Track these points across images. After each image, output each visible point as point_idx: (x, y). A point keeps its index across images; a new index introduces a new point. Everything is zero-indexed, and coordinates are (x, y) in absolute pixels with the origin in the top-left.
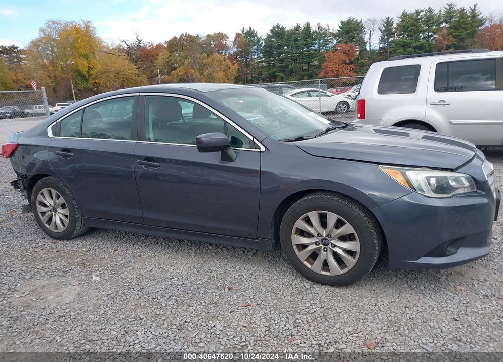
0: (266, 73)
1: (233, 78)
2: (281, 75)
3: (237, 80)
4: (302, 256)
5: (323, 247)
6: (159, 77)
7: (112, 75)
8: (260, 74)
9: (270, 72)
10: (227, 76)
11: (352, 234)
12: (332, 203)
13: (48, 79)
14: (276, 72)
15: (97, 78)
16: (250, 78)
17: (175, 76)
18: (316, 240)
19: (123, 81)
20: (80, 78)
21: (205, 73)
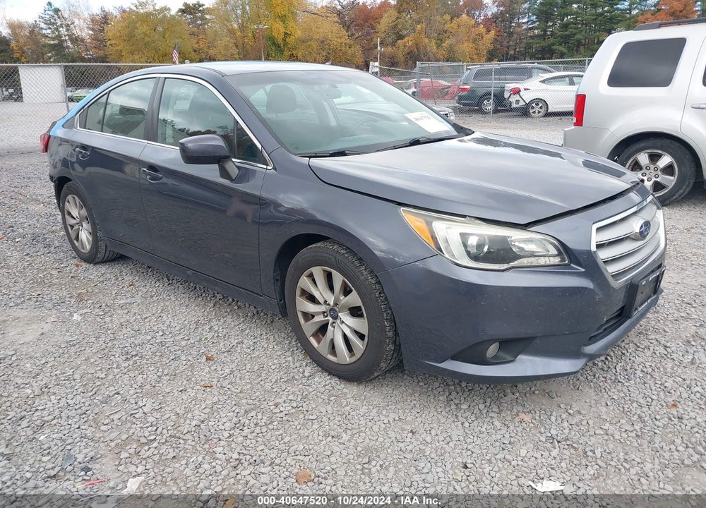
0: (537, 45)
1: (485, 52)
2: (562, 49)
3: (492, 55)
4: (309, 328)
5: (331, 320)
6: (379, 48)
7: (314, 45)
8: (529, 46)
9: (543, 44)
10: (476, 49)
11: (359, 308)
12: (335, 258)
13: (234, 48)
14: (554, 44)
15: (295, 48)
16: (512, 52)
17: (401, 47)
18: (323, 308)
19: (329, 54)
20: (274, 48)
21: (444, 45)
